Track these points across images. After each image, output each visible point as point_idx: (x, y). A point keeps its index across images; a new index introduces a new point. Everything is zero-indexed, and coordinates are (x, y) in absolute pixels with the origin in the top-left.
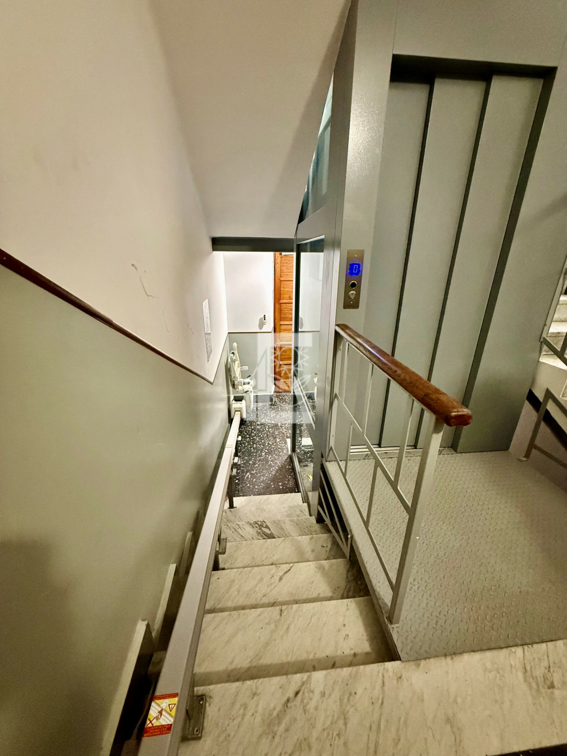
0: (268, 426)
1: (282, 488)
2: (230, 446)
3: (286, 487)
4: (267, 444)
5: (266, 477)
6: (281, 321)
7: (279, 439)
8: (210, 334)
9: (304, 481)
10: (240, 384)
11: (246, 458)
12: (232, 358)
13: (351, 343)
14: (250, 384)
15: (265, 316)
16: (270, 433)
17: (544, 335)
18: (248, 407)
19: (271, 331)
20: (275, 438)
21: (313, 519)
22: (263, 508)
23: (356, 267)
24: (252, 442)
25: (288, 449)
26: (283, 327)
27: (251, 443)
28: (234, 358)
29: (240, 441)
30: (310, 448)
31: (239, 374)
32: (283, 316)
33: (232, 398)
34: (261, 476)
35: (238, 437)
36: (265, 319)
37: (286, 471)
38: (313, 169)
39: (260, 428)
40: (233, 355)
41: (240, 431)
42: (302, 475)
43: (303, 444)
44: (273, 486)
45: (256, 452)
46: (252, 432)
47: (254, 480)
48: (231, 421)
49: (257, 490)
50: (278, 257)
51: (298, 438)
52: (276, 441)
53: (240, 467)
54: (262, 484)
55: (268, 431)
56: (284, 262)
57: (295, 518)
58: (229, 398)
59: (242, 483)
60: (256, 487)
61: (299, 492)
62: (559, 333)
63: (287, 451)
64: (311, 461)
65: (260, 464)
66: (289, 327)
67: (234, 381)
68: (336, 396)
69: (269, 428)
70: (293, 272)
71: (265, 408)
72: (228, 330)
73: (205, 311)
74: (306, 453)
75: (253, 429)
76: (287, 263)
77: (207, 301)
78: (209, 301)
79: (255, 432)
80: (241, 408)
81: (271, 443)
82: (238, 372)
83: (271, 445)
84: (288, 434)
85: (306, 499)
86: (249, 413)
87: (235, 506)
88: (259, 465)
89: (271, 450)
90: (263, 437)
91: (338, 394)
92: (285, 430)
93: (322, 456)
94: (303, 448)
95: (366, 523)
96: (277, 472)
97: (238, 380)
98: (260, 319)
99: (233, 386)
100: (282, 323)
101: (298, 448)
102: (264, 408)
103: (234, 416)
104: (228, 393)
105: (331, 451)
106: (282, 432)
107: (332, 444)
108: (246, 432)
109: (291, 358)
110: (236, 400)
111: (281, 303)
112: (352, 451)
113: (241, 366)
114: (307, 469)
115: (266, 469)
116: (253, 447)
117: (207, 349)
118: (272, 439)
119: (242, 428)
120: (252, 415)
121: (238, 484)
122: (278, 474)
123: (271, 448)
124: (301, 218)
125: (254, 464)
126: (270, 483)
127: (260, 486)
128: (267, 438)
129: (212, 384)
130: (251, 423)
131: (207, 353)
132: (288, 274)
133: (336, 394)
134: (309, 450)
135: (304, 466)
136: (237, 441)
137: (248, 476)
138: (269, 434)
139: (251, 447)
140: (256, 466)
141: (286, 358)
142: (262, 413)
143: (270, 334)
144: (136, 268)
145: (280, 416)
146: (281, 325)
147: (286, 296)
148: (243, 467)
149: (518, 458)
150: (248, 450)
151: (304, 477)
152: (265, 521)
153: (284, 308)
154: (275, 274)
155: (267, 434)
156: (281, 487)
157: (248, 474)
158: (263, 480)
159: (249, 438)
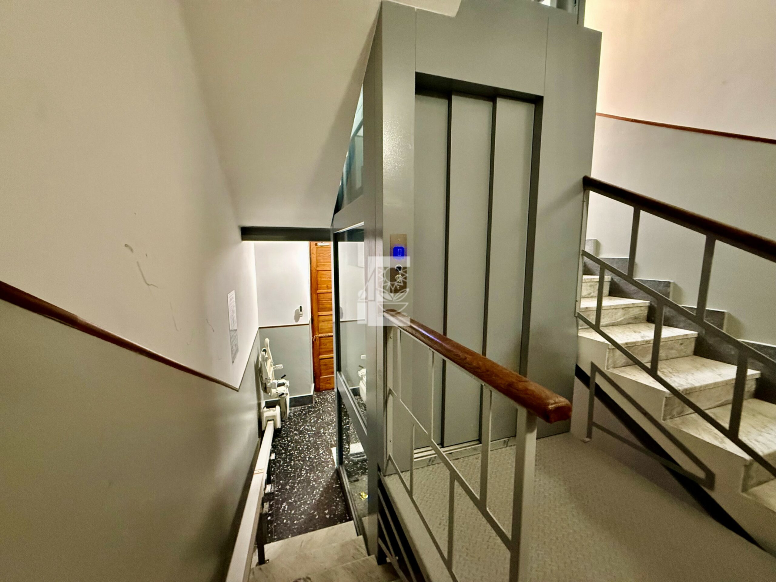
0: (309, 434)
1: (330, 517)
2: (260, 471)
3: (334, 515)
4: (307, 459)
5: (308, 504)
6: (319, 311)
7: (323, 449)
8: (236, 330)
9: (356, 502)
10: (273, 387)
11: (281, 482)
12: (263, 356)
13: (404, 329)
14: (286, 385)
15: (301, 307)
16: (311, 444)
17: (577, 311)
18: (283, 414)
19: (308, 323)
20: (317, 449)
21: (373, 559)
22: (305, 554)
23: (400, 250)
24: (289, 459)
25: (334, 462)
26: (321, 318)
27: (288, 461)
28: (267, 356)
29: (273, 460)
30: (360, 457)
31: (272, 374)
32: (321, 306)
33: (263, 404)
34: (301, 505)
35: (271, 455)
36: (301, 311)
37: (332, 491)
38: (347, 168)
39: (299, 439)
40: (264, 352)
41: (273, 446)
42: (353, 494)
43: (351, 452)
44: (317, 517)
45: (294, 471)
46: (288, 446)
47: (293, 512)
48: (261, 433)
49: (296, 527)
50: (314, 247)
51: (344, 445)
52: (318, 452)
53: (273, 497)
54: (303, 516)
55: (309, 441)
56: (320, 252)
57: (349, 563)
58: (259, 405)
59: (277, 519)
60: (295, 522)
61: (351, 519)
62: (587, 308)
63: (333, 465)
64: (363, 473)
65: (299, 488)
66: (329, 317)
67: (265, 383)
68: (390, 392)
69: (309, 437)
70: (330, 262)
71: (304, 412)
72: (259, 325)
73: (230, 304)
74: (356, 463)
75: (289, 441)
76: (323, 253)
77: (233, 292)
78: (235, 292)
79: (292, 445)
80: (274, 416)
81: (313, 457)
82: (271, 372)
83: (313, 459)
84: (333, 442)
85: (360, 530)
86: (284, 421)
87: (266, 557)
88: (298, 490)
89: (313, 466)
90: (302, 449)
91: (391, 389)
92: (329, 437)
93: (379, 470)
94: (351, 458)
95: (448, 563)
96: (321, 495)
97: (271, 382)
98: (296, 311)
99: (265, 389)
100: (320, 313)
101: (345, 458)
102: (302, 412)
103: (266, 427)
104: (259, 398)
105: (390, 462)
106: (325, 440)
107: (390, 452)
108: (281, 447)
109: (332, 351)
110: (267, 407)
111: (318, 293)
112: (415, 456)
113: (274, 365)
114: (358, 484)
115: (308, 493)
116: (291, 465)
117: (232, 348)
118: (314, 451)
119: (276, 442)
120: (288, 423)
121: (271, 522)
122: (322, 498)
123: (313, 464)
124: (337, 209)
125: (292, 488)
126: (314, 512)
127: (300, 519)
128: (308, 451)
129: (238, 391)
130: (287, 434)
131: (232, 353)
132: (325, 263)
133: (390, 390)
134: (359, 458)
135: (355, 481)
136: (270, 460)
137: (285, 507)
138: (309, 444)
139: (287, 466)
140: (294, 491)
141: (326, 351)
142: (301, 420)
143: (308, 326)
144: (132, 250)
145: (322, 419)
146: (319, 316)
147: (323, 286)
148: (277, 495)
149: (582, 439)
150: (285, 470)
151: (356, 497)
152: (309, 576)
153: (322, 298)
154: (311, 264)
155: (307, 445)
156: (328, 516)
157: (285, 504)
158: (304, 510)
159: (285, 453)
